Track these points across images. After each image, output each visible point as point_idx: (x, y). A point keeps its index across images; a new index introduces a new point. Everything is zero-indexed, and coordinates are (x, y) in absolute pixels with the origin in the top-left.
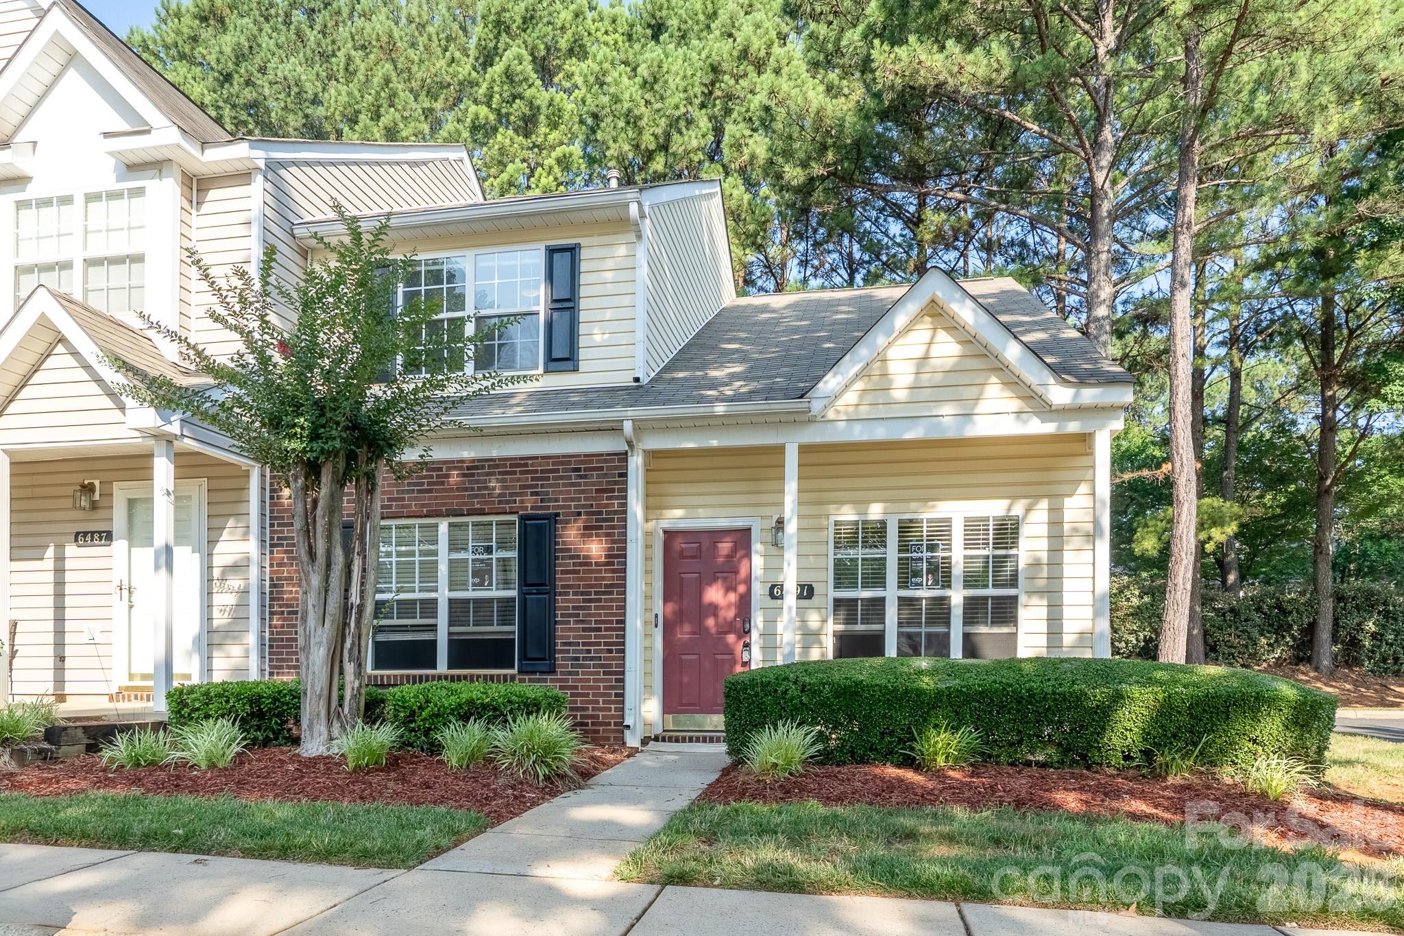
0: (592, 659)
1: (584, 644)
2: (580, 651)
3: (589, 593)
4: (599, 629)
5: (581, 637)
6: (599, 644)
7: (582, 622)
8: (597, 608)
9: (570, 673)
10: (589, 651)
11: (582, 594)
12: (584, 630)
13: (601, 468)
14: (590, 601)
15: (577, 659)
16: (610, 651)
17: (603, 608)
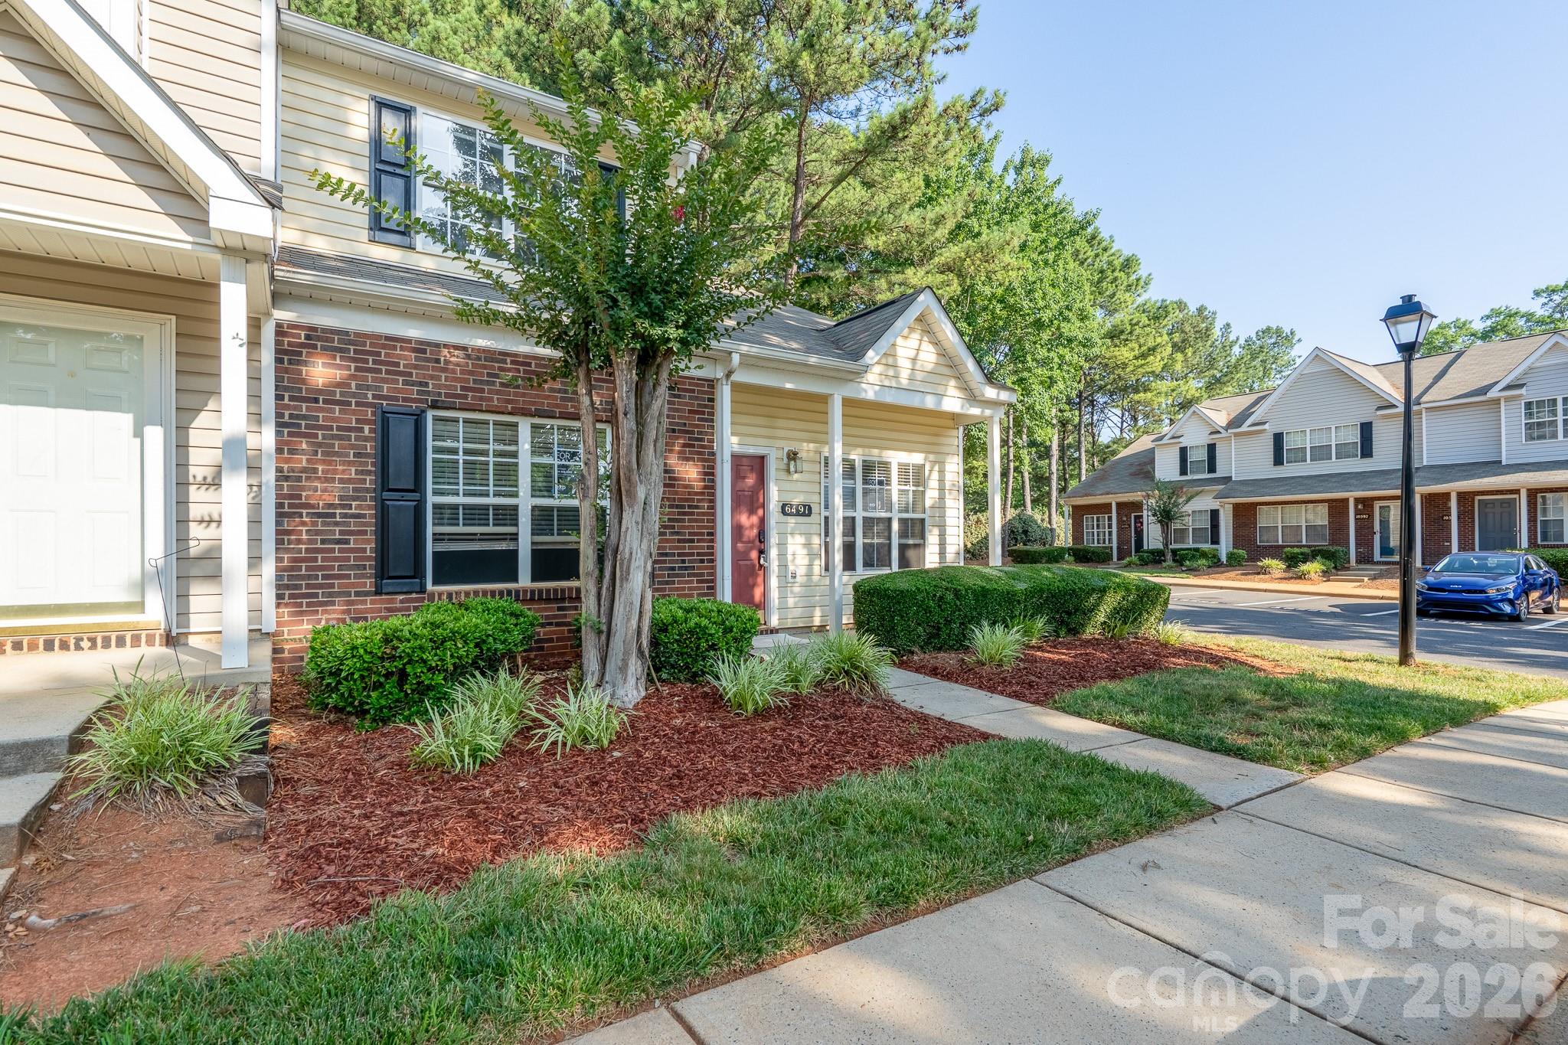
0: (686, 568)
1: (679, 555)
2: (676, 562)
3: (683, 507)
4: (692, 541)
5: (678, 548)
6: (692, 554)
7: (677, 533)
8: (690, 521)
9: (667, 583)
10: (683, 561)
11: (677, 507)
12: (679, 541)
13: (693, 391)
14: (685, 514)
15: (673, 569)
16: (702, 561)
17: (696, 521)
